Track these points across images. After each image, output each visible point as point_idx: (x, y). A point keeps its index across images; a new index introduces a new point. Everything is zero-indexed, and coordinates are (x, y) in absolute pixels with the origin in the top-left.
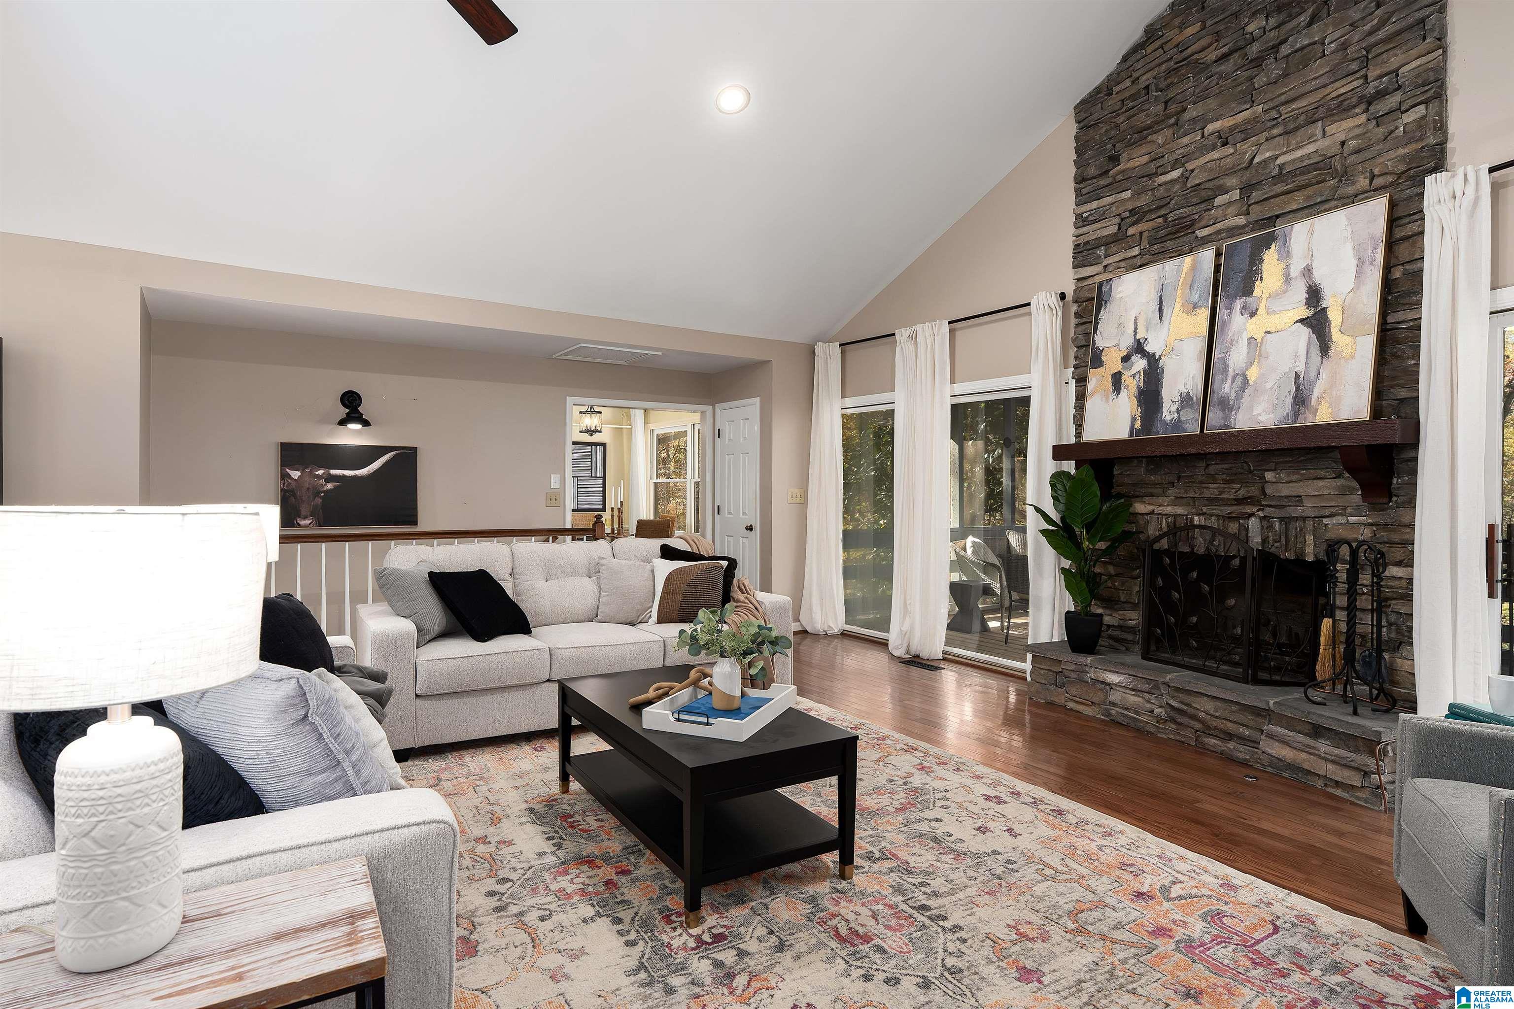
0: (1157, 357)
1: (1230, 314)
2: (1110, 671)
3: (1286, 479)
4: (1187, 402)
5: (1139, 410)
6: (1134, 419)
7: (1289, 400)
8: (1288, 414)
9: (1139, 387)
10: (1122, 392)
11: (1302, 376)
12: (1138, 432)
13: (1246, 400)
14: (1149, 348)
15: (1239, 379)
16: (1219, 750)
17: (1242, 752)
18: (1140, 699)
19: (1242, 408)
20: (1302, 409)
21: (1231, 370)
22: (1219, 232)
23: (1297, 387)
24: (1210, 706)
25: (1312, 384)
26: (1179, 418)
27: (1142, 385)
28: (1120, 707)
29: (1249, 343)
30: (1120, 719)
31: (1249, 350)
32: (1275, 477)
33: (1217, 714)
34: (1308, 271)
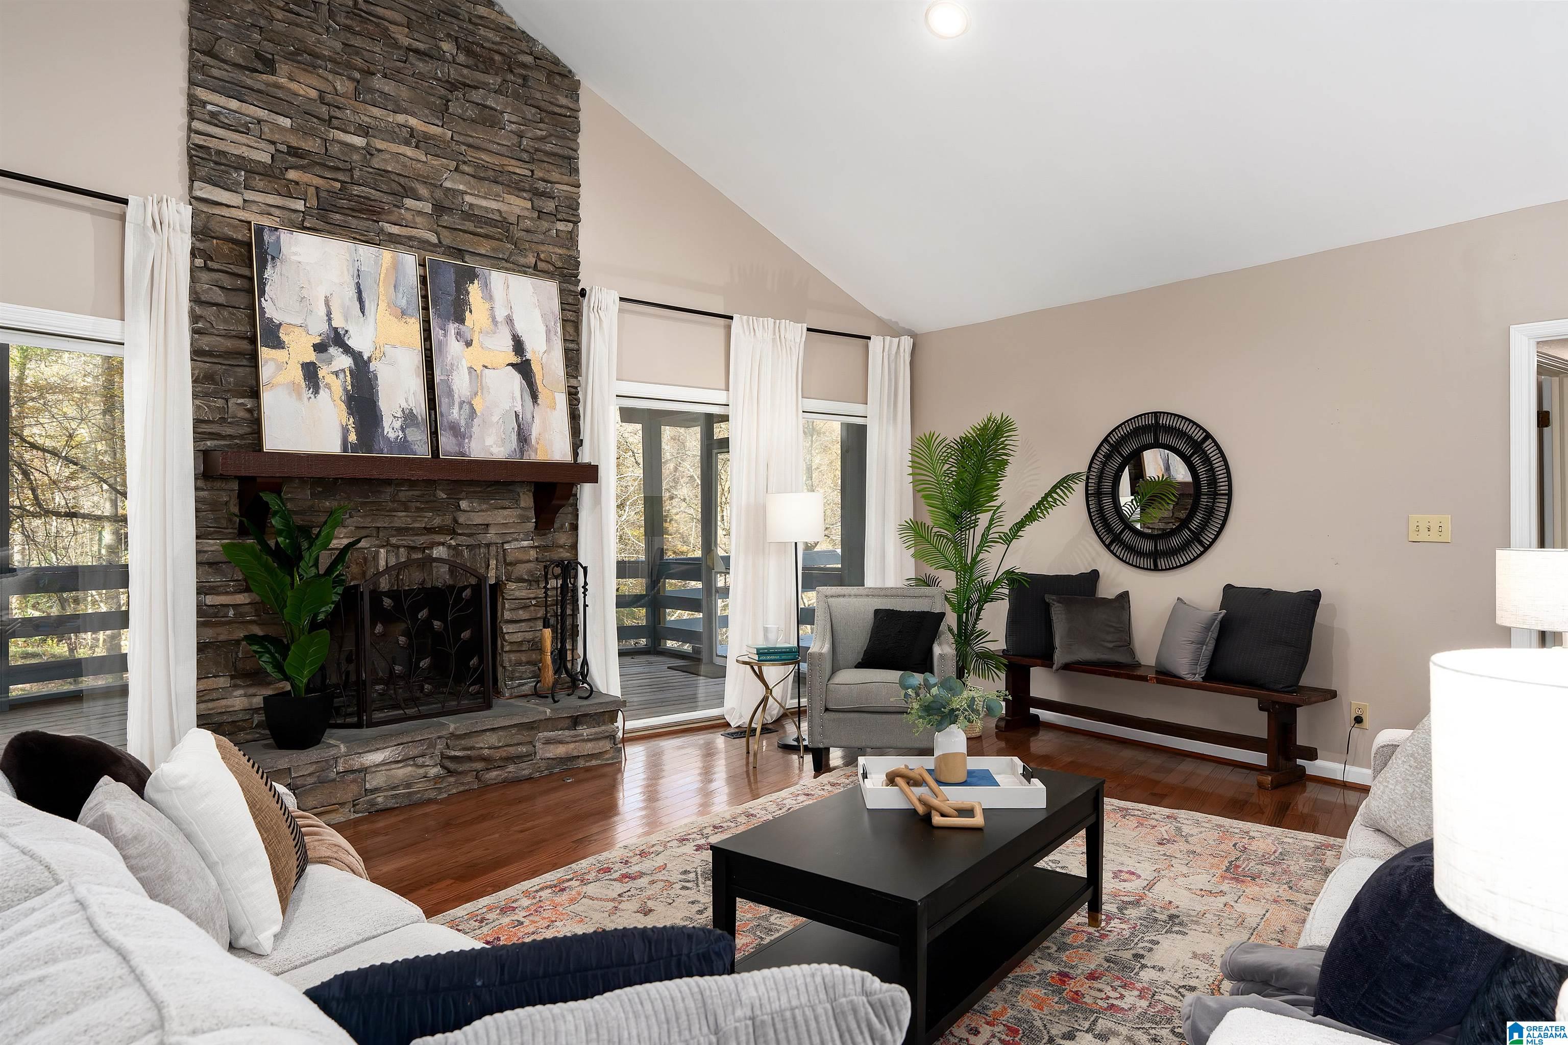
0: (365, 358)
1: (445, 335)
2: (369, 751)
3: (478, 508)
4: (412, 420)
5: (352, 420)
6: (345, 431)
7: (514, 437)
8: (515, 449)
9: (345, 389)
10: (321, 391)
11: (521, 416)
12: (355, 448)
13: (475, 429)
14: (353, 342)
15: (466, 407)
16: (500, 779)
17: (525, 769)
18: (410, 768)
19: (473, 437)
20: (526, 447)
21: (456, 396)
22: (410, 238)
23: (519, 426)
24: (492, 739)
25: (530, 425)
26: (405, 437)
27: (349, 388)
28: (386, 790)
29: (470, 373)
30: (391, 803)
31: (470, 379)
32: (469, 506)
33: (500, 744)
34: (509, 321)
